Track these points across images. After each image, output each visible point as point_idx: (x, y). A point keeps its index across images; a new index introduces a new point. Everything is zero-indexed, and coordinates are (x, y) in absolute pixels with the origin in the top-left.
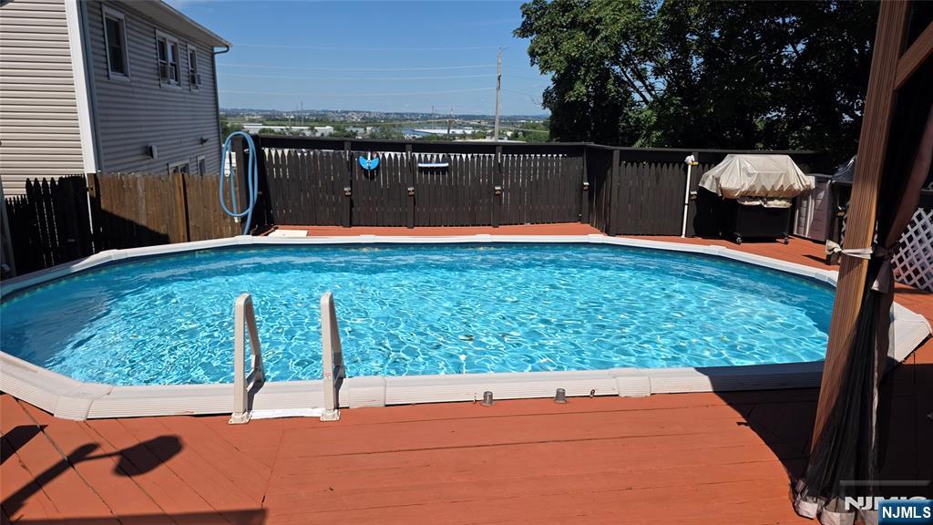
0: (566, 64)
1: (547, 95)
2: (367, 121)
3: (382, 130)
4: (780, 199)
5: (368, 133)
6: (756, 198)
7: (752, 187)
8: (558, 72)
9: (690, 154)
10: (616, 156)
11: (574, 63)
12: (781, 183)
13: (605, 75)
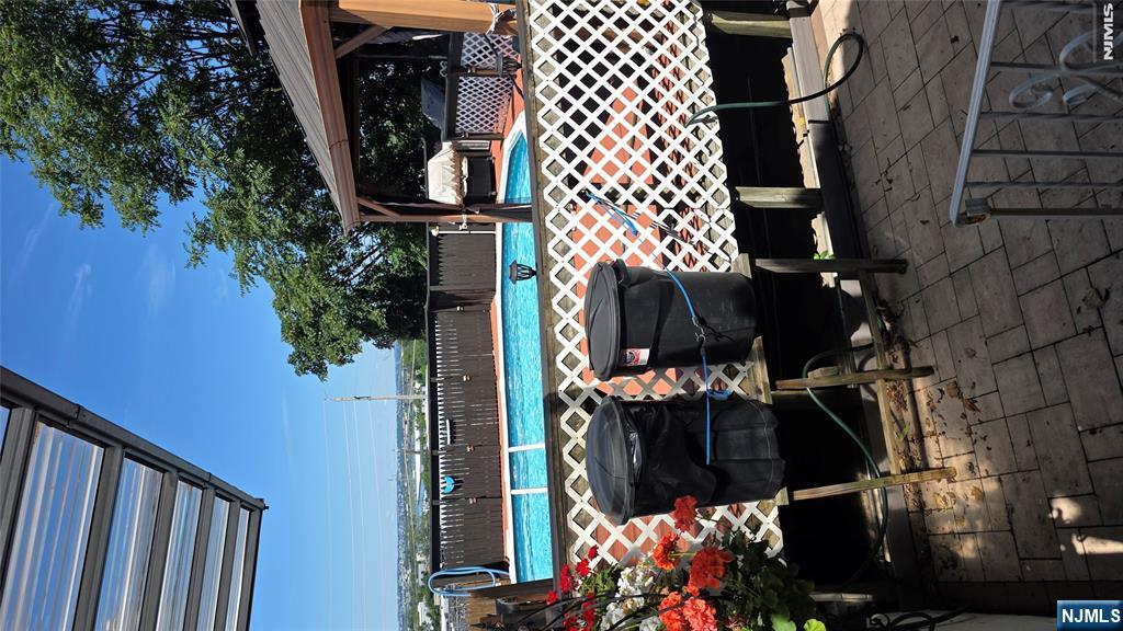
0: (353, 329)
1: (380, 345)
2: (410, 562)
3: (419, 540)
4: (461, 166)
5: (423, 558)
6: (462, 184)
7: (453, 188)
8: (360, 337)
9: (430, 233)
10: (434, 288)
11: (352, 321)
12: (449, 167)
13: (361, 293)
